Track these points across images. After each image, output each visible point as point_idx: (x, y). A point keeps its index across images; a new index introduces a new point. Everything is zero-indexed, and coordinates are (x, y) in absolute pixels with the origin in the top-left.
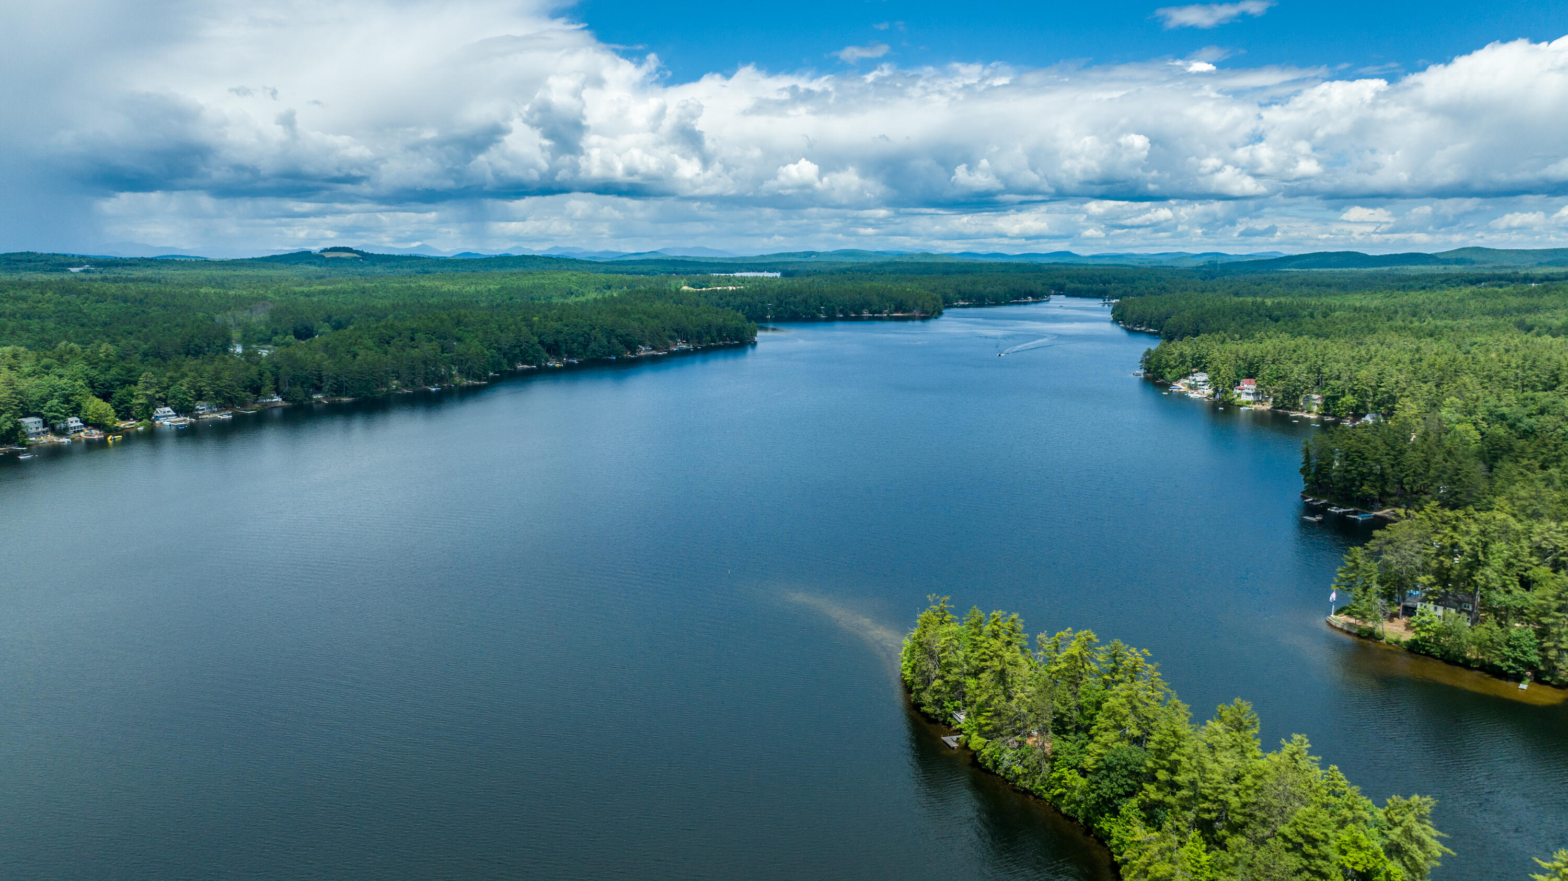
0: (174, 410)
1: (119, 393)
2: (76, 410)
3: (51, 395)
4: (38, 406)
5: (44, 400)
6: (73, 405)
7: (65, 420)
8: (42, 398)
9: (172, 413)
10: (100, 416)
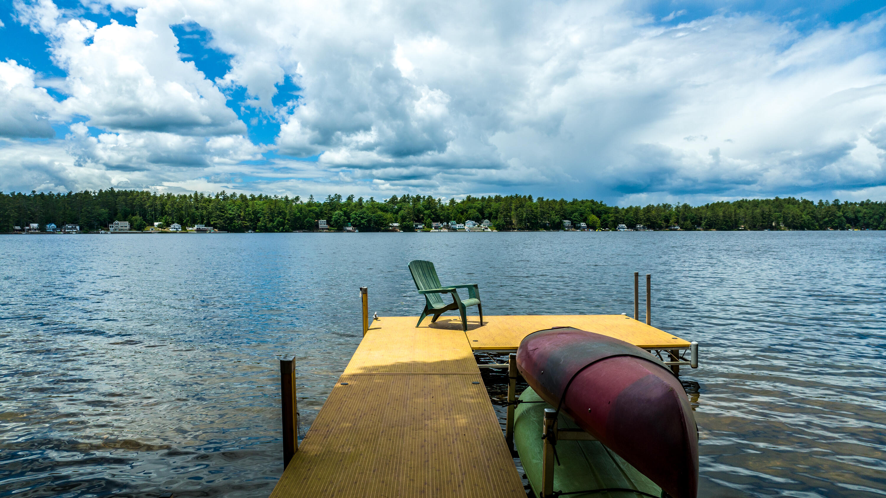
0: (627, 226)
1: (604, 216)
2: (585, 220)
3: (576, 211)
4: (570, 215)
5: (572, 212)
6: (584, 217)
7: (579, 223)
8: (572, 211)
9: (626, 227)
10: (594, 222)
